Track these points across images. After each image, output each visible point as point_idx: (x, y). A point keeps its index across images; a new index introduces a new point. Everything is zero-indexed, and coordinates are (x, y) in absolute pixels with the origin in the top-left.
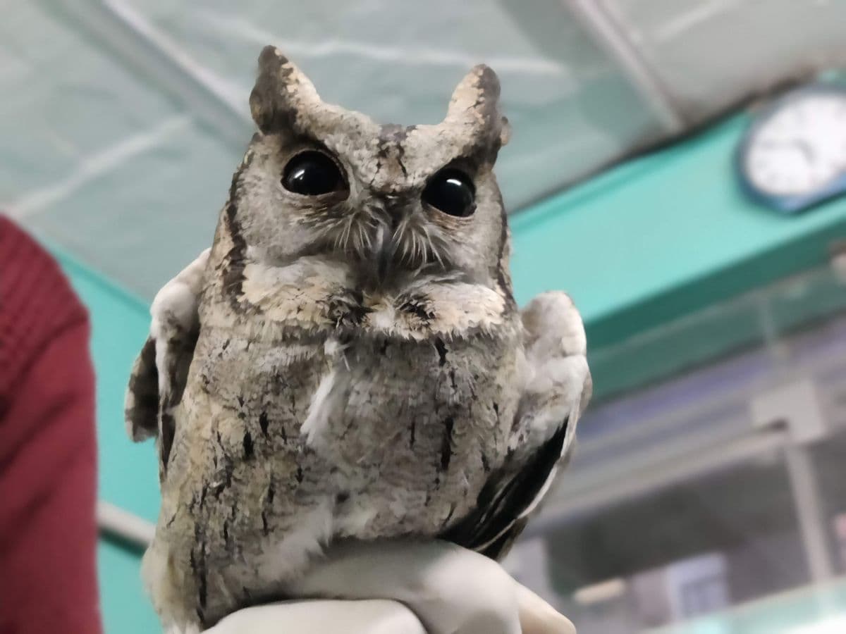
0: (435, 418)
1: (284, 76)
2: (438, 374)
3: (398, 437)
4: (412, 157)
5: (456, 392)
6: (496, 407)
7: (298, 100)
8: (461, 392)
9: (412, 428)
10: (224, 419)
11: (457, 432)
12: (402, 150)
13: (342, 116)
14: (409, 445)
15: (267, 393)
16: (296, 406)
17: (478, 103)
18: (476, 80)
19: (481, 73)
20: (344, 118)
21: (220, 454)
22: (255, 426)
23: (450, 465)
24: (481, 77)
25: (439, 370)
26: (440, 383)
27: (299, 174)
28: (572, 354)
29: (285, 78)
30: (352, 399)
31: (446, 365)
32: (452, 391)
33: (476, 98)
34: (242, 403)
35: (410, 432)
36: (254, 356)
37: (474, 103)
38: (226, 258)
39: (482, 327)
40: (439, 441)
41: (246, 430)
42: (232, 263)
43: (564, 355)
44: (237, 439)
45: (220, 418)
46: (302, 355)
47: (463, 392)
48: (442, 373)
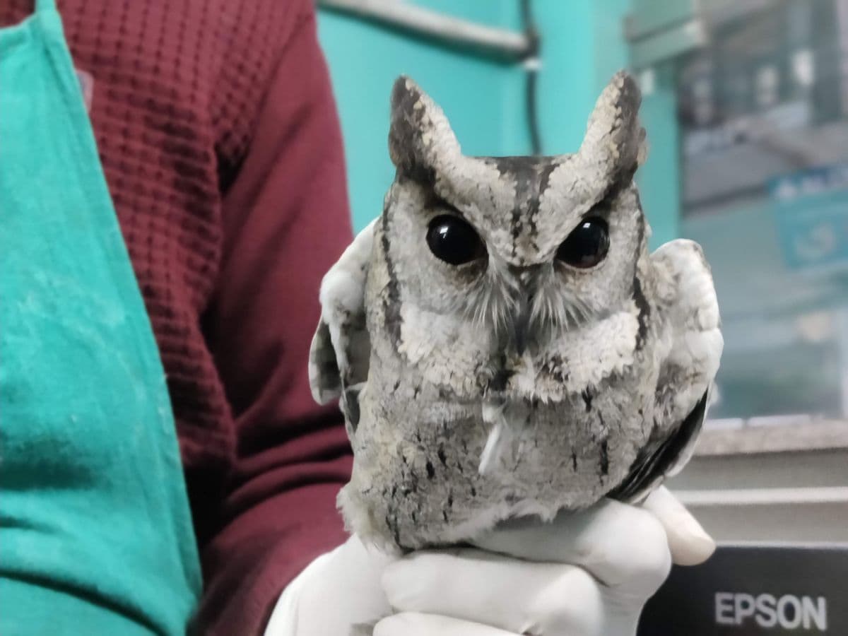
0: (592, 446)
1: (417, 120)
2: (586, 420)
3: (563, 464)
4: (544, 230)
5: (604, 428)
6: (641, 412)
7: (435, 156)
8: (608, 426)
9: (574, 457)
10: (406, 447)
11: (611, 447)
12: (533, 226)
13: (478, 186)
14: (572, 469)
15: (439, 436)
16: (468, 448)
17: (614, 128)
18: (615, 93)
19: (621, 84)
20: (480, 187)
21: (407, 471)
22: (435, 458)
23: (610, 470)
24: (622, 90)
25: (587, 416)
26: (590, 425)
27: (444, 230)
28: (709, 329)
29: (418, 123)
30: (521, 447)
31: (592, 410)
32: (601, 428)
33: (612, 120)
34: (420, 440)
35: (572, 461)
36: (421, 406)
37: (609, 129)
38: (385, 289)
39: (616, 373)
40: (598, 459)
41: (427, 459)
42: (390, 296)
43: (701, 329)
44: (421, 465)
45: (403, 445)
46: (462, 413)
47: (611, 425)
48: (590, 418)
